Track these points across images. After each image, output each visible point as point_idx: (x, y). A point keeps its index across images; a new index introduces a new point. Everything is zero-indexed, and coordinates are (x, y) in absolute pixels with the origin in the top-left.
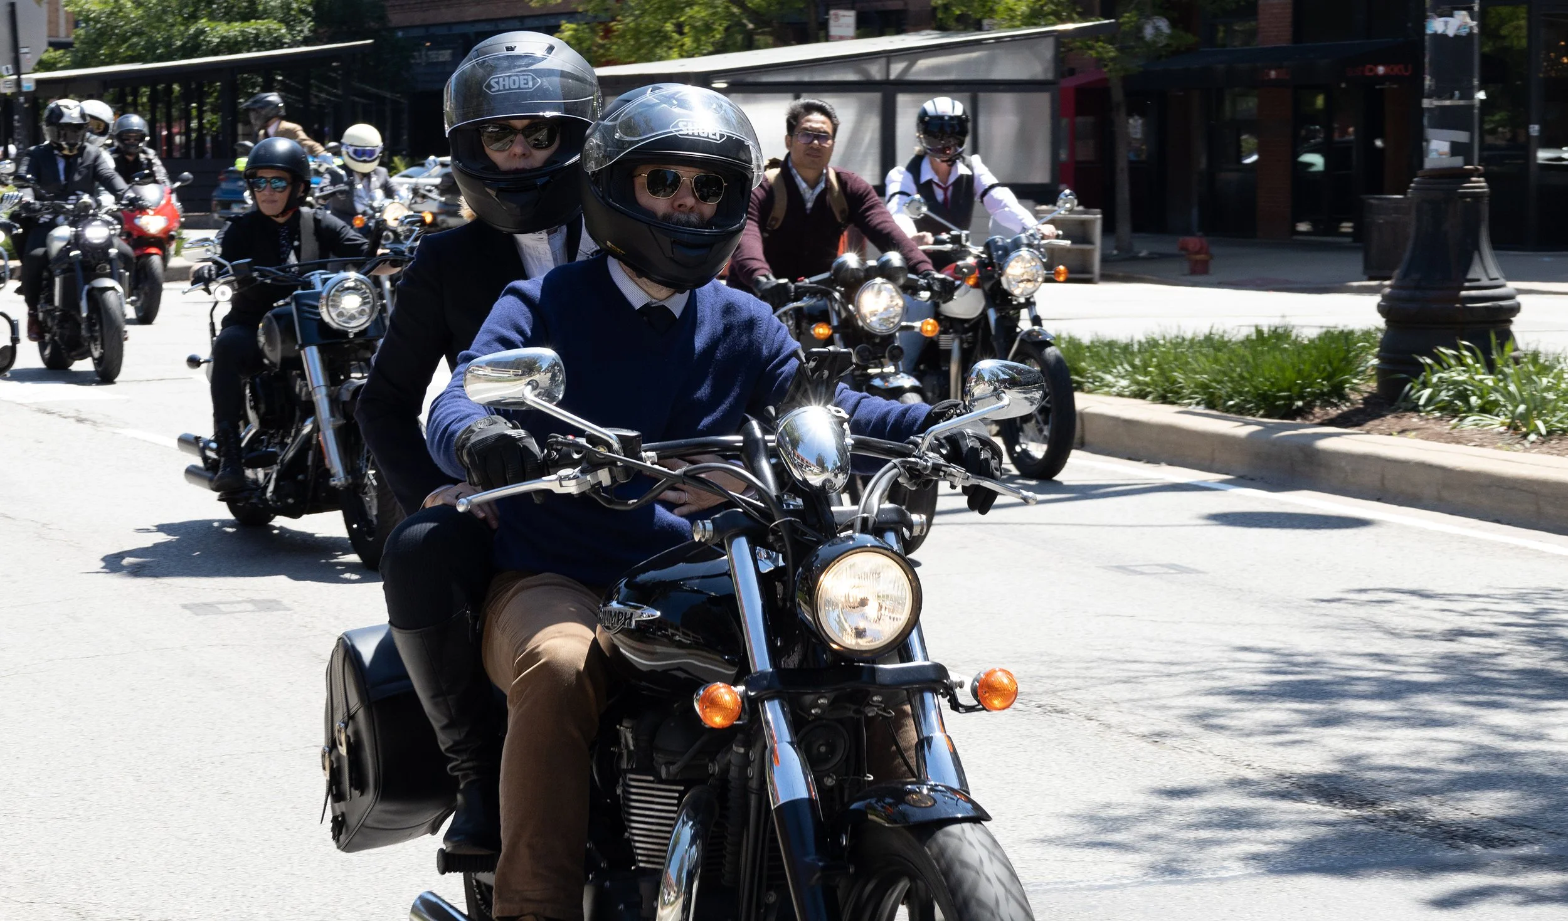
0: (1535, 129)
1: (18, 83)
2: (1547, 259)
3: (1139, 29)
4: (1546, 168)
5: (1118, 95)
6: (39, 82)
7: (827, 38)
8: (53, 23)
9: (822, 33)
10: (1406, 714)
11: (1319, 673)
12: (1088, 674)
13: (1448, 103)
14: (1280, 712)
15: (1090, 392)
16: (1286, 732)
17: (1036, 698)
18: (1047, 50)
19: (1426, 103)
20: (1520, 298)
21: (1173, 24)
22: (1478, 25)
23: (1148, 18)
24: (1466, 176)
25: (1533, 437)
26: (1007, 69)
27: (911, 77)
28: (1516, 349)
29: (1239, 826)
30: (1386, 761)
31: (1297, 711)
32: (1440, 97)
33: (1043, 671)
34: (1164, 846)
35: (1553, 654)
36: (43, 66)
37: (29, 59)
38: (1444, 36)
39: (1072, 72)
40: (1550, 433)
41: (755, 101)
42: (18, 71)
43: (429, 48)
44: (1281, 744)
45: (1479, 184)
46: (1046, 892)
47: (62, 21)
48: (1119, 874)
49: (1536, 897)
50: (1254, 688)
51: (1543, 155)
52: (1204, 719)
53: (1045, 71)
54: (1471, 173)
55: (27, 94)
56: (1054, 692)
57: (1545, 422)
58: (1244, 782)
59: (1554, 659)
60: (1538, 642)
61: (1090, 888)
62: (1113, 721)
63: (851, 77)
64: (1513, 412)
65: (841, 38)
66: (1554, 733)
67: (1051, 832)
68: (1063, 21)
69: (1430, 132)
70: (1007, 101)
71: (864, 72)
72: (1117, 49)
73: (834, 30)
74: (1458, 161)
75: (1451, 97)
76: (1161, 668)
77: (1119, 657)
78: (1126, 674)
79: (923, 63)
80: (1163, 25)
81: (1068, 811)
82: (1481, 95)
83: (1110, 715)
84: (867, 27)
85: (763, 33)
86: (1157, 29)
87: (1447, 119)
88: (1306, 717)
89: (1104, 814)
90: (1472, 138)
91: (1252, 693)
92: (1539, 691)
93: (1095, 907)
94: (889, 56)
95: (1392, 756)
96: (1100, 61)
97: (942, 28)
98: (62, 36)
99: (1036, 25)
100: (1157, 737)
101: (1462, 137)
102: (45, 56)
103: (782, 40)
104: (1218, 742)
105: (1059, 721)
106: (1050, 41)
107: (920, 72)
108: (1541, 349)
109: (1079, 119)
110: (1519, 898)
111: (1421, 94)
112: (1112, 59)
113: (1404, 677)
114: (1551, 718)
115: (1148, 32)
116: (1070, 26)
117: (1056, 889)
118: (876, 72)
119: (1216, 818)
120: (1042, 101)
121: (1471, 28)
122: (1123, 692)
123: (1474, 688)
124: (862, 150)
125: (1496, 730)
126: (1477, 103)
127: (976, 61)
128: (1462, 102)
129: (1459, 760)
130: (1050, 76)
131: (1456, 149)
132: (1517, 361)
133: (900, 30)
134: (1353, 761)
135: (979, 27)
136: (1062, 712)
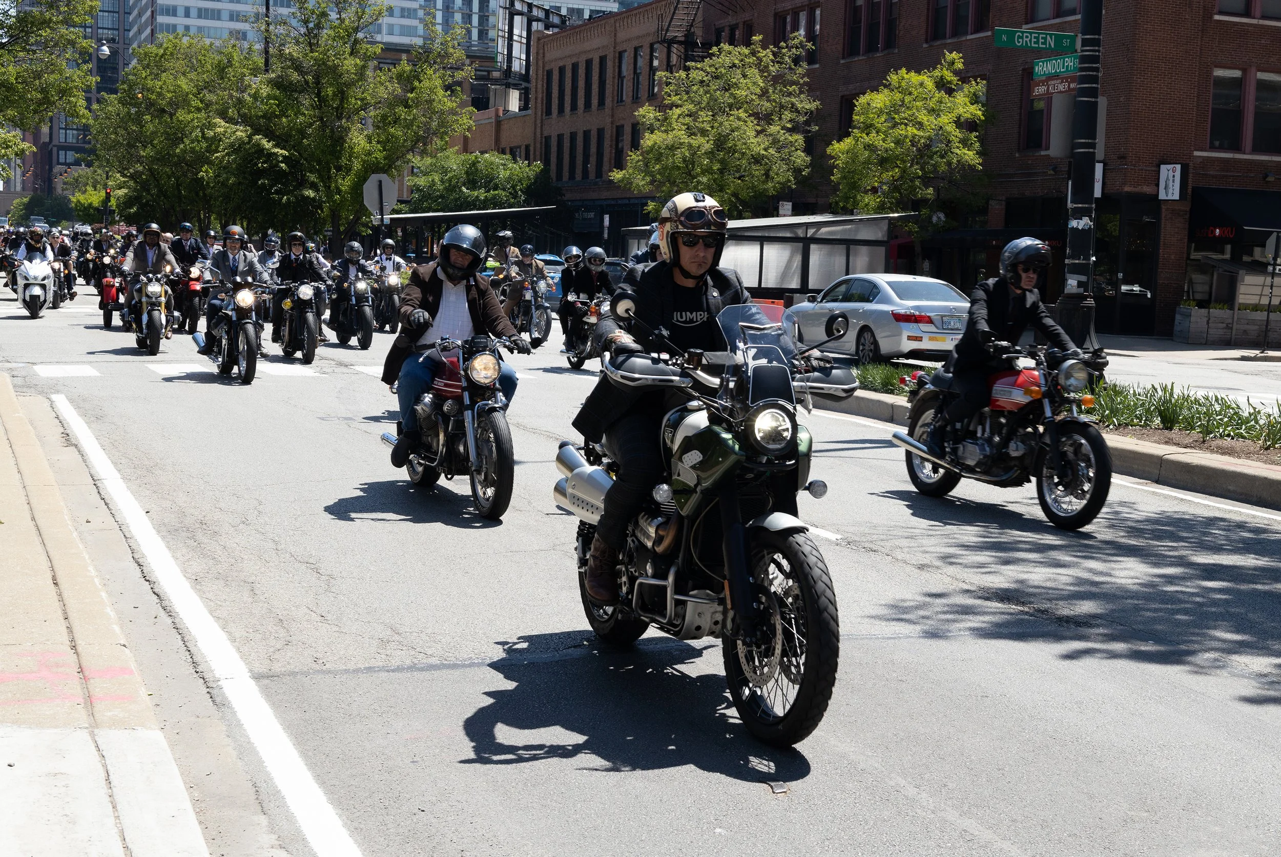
0: (1120, 275)
1: (382, 219)
2: (1123, 339)
3: (930, 217)
4: (1125, 294)
5: (918, 249)
6: (391, 219)
7: (778, 216)
8: (400, 190)
9: (775, 213)
10: (1044, 560)
11: (1003, 538)
12: (889, 533)
13: (1077, 261)
14: (983, 557)
15: (897, 395)
16: (987, 567)
17: (863, 544)
18: (885, 226)
19: (1067, 261)
20: (1108, 358)
21: (946, 216)
22: (1094, 225)
23: (935, 212)
24: (1085, 298)
25: (1111, 427)
26: (865, 234)
27: (817, 236)
28: (1106, 383)
29: (967, 614)
30: (1036, 583)
31: (993, 556)
32: (1074, 258)
33: (867, 531)
34: (929, 622)
35: (1122, 534)
36: (394, 211)
37: (387, 208)
38: (1077, 229)
39: (896, 237)
40: (1119, 425)
41: (741, 245)
42: (382, 215)
43: (583, 211)
44: (986, 573)
45: (1091, 302)
46: (862, 639)
47: (405, 190)
48: (897, 632)
49: (1114, 655)
50: (968, 544)
51: (1124, 288)
52: (947, 559)
53: (883, 236)
54: (1087, 297)
55: (386, 226)
56: (872, 542)
57: (1117, 419)
58: (968, 591)
59: (1123, 537)
60: (1112, 526)
61: (884, 638)
62: (899, 557)
63: (788, 235)
64: (1102, 414)
65: (784, 216)
66: (1117, 573)
67: (874, 613)
68: (893, 213)
69: (1068, 275)
70: (864, 249)
71: (795, 233)
72: (919, 227)
73: (781, 212)
74: (1081, 290)
75: (1079, 259)
76: (924, 532)
77: (904, 525)
78: (907, 534)
79: (824, 230)
80: (942, 216)
81: (883, 603)
82: (1094, 259)
83: (899, 555)
84: (796, 212)
85: (747, 211)
86: (939, 218)
87: (1076, 270)
88: (996, 560)
89: (901, 604)
90: (1088, 279)
91: (967, 546)
92: (1113, 552)
93: (885, 647)
94: (808, 225)
95: (1040, 581)
96: (910, 233)
97: (834, 213)
98: (405, 197)
99: (879, 213)
100: (922, 567)
101: (1083, 278)
102: (396, 207)
103: (756, 216)
104: (951, 570)
105: (873, 556)
106: (887, 221)
107: (822, 234)
108: (1117, 383)
109: (899, 261)
110: (1105, 655)
111: (1064, 257)
112: (916, 232)
113: (1042, 542)
114: (1113, 565)
115: (935, 219)
116: (896, 215)
117: (867, 638)
118: (800, 233)
119: (955, 609)
120: (881, 251)
121: (1090, 226)
122: (904, 543)
123: (1081, 549)
124: (792, 271)
125: (1091, 570)
126: (1091, 262)
127: (850, 230)
128: (1084, 262)
129: (1072, 584)
130: (885, 239)
131: (1080, 284)
132: (1105, 389)
133: (813, 213)
134: (1022, 582)
135: (852, 214)
136: (875, 551)
